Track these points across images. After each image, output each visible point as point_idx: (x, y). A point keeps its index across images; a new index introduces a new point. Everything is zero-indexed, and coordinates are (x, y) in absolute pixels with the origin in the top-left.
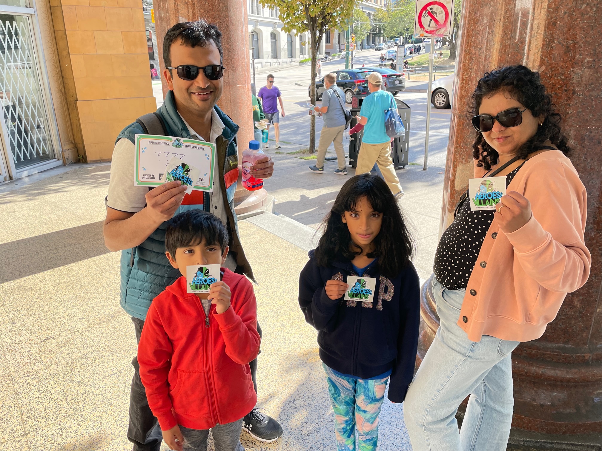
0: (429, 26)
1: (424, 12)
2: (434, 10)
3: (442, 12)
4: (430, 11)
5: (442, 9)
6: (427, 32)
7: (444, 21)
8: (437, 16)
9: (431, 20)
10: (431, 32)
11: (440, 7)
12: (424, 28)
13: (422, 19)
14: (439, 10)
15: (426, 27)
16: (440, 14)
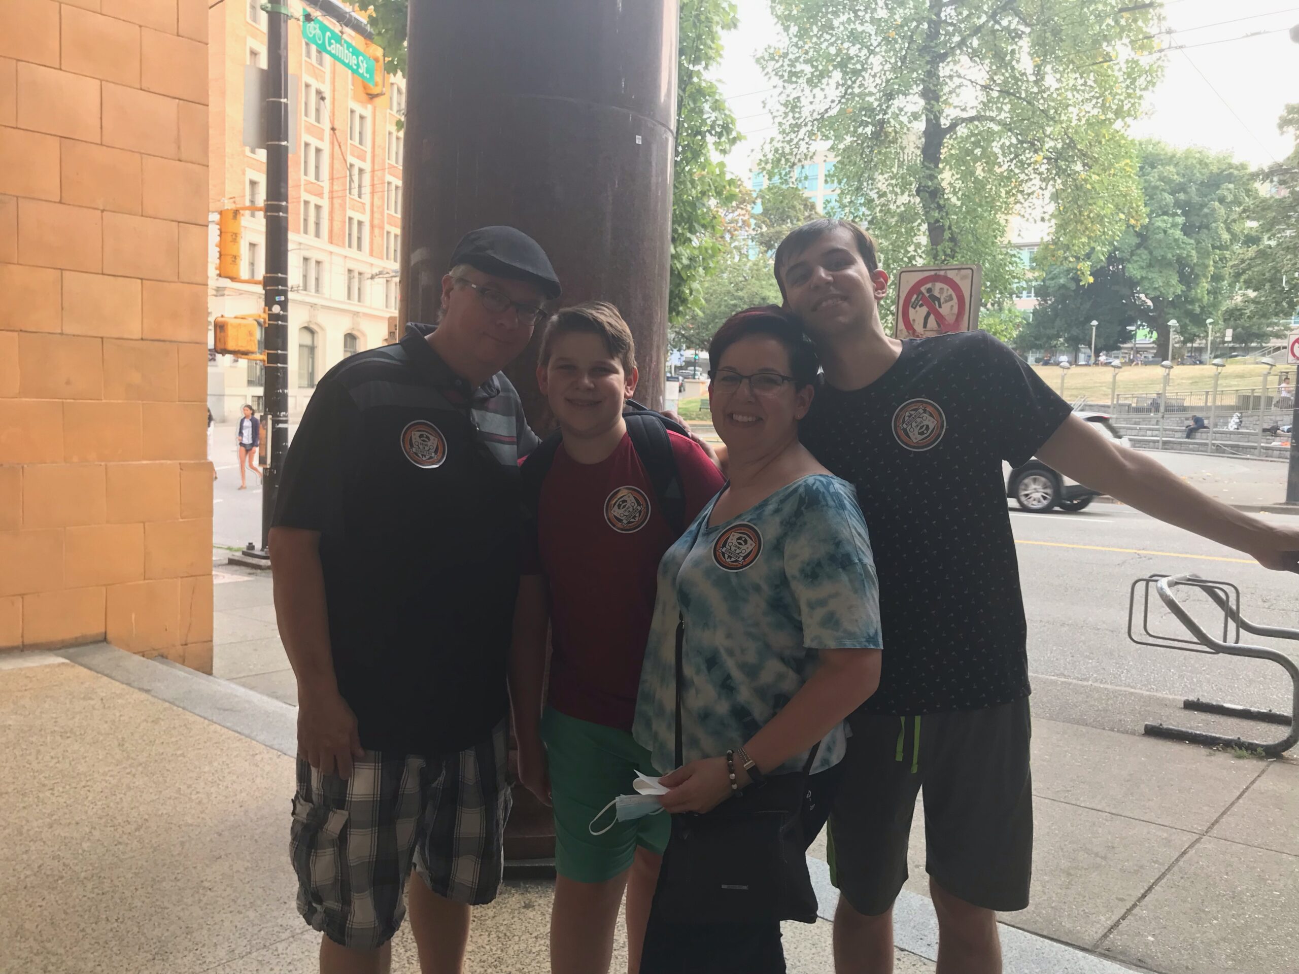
1: (915, 296)
2: (936, 293)
3: (950, 298)
5: (951, 292)
8: (940, 307)
9: (928, 314)
11: (946, 287)
12: (914, 331)
13: (911, 310)
14: (945, 294)
15: (918, 325)
16: (946, 302)
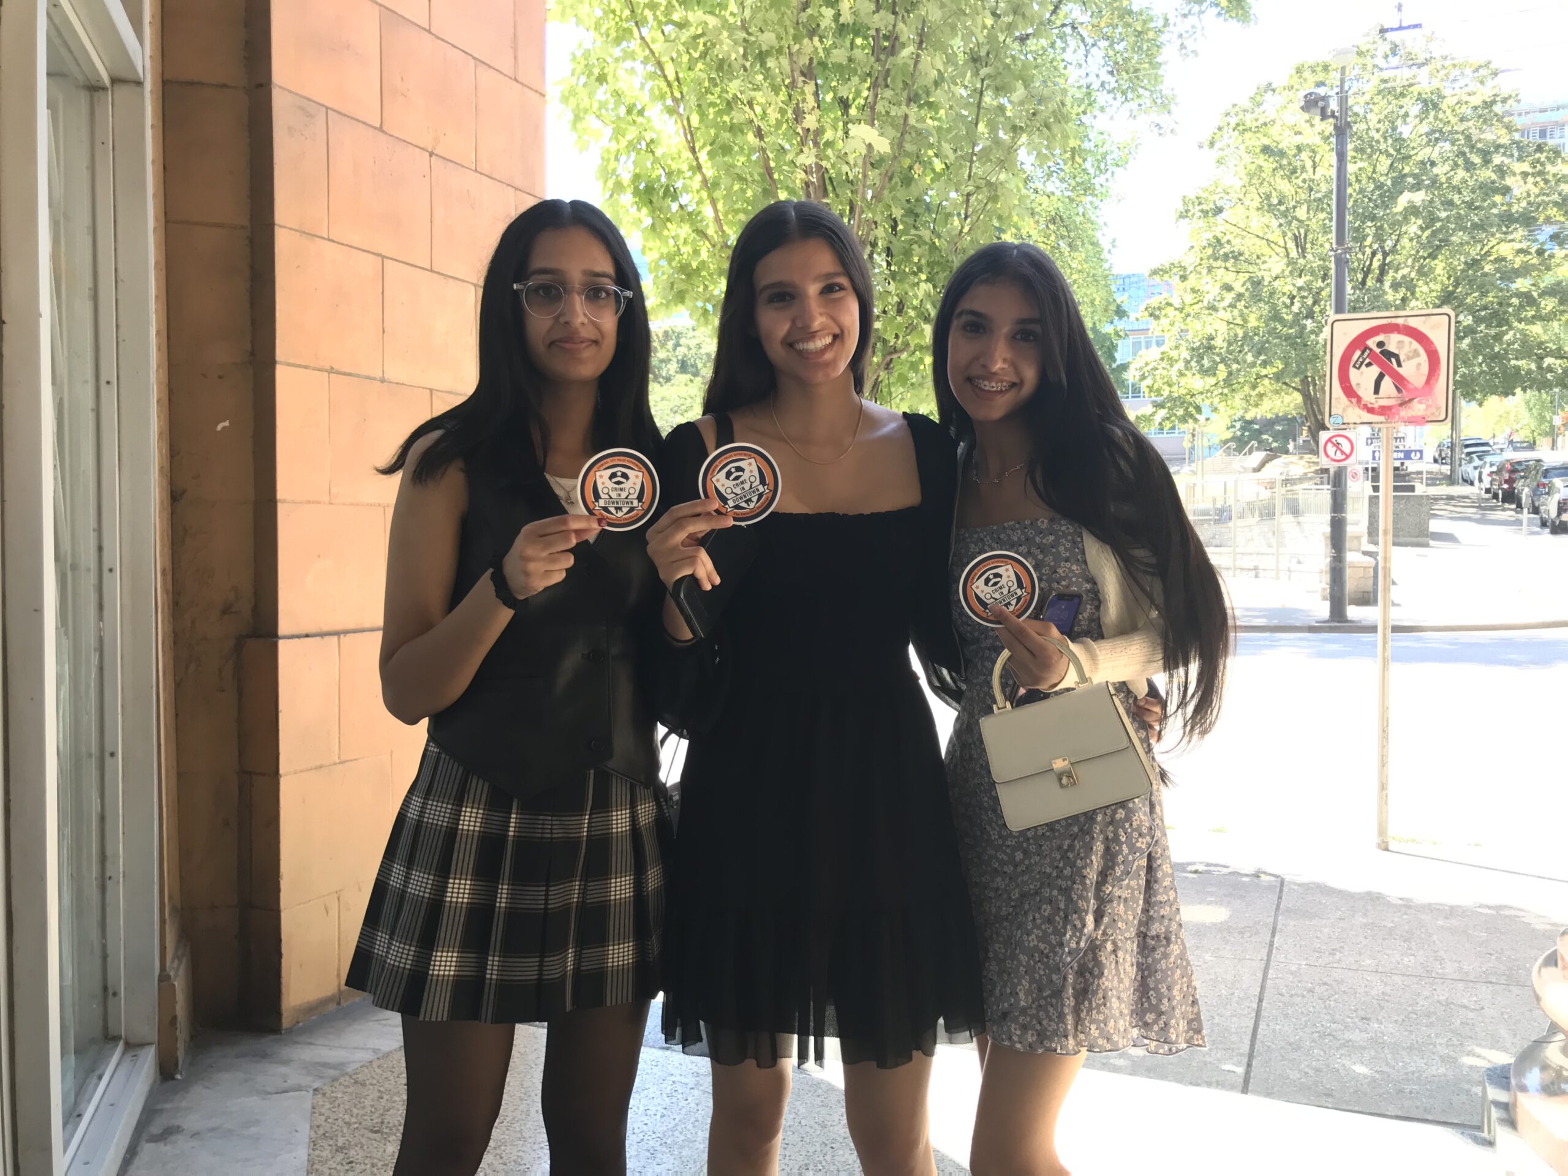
0: (1377, 391)
1: (1358, 353)
2: (1392, 347)
3: (1416, 354)
4: (1378, 351)
5: (1416, 345)
6: (1371, 411)
7: (1424, 379)
8: (1399, 365)
9: (1381, 377)
10: (1384, 411)
11: (1407, 339)
12: (1359, 399)
13: (1353, 372)
14: (1406, 349)
15: (1366, 392)
16: (1409, 358)
